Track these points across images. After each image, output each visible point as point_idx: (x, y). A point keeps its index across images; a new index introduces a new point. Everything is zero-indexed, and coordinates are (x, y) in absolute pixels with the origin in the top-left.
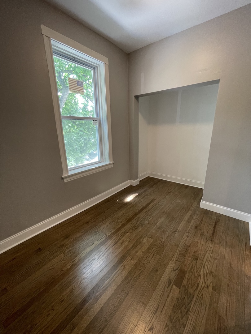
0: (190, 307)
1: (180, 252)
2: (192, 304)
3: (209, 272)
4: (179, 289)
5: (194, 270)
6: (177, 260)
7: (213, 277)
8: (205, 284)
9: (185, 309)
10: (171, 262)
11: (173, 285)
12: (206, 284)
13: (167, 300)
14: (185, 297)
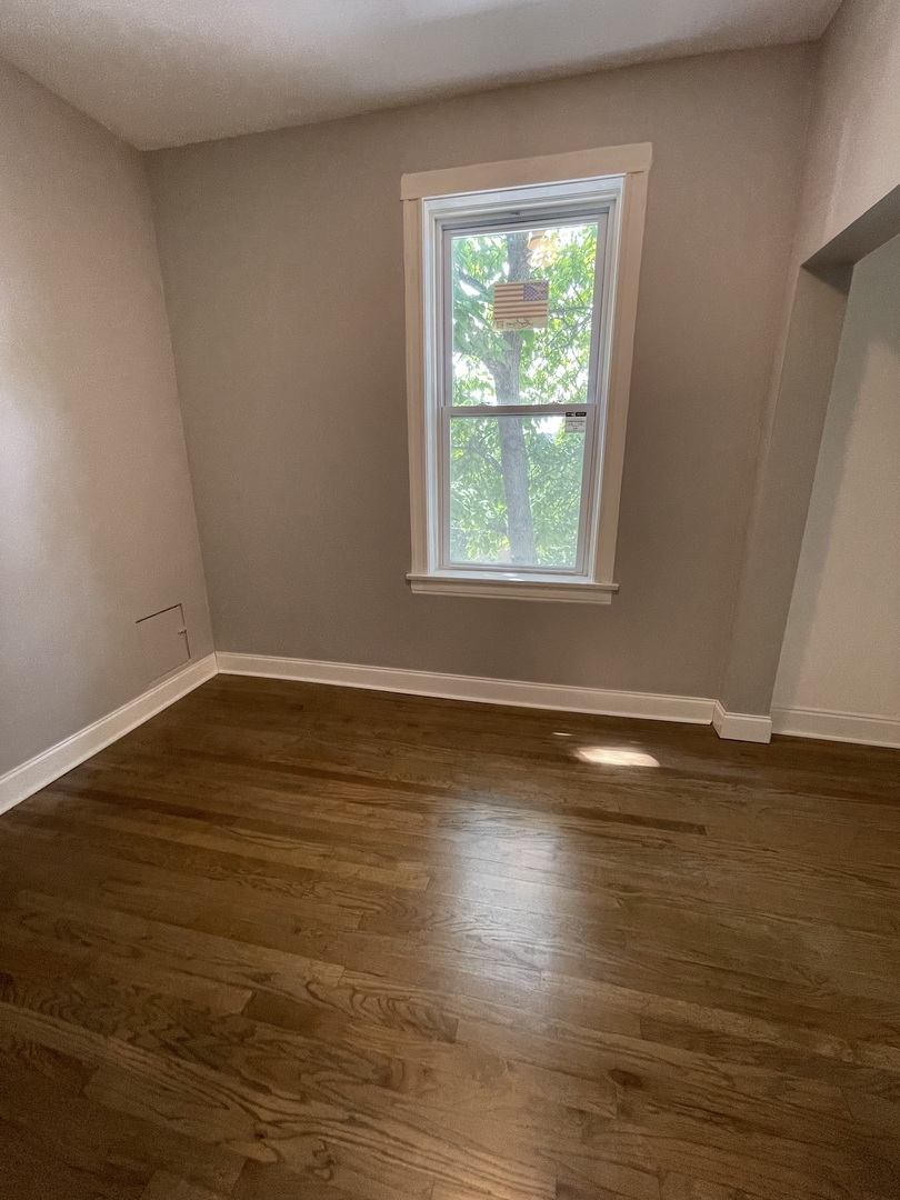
0: (183, 1058)
1: (404, 999)
2: (193, 1066)
3: (331, 1152)
4: (242, 1013)
5: (327, 1068)
6: (356, 991)
7: (310, 1169)
8: (269, 1123)
9: (178, 1040)
10: (342, 968)
11: (250, 988)
12: (270, 1129)
13: (205, 977)
14: (213, 1035)
